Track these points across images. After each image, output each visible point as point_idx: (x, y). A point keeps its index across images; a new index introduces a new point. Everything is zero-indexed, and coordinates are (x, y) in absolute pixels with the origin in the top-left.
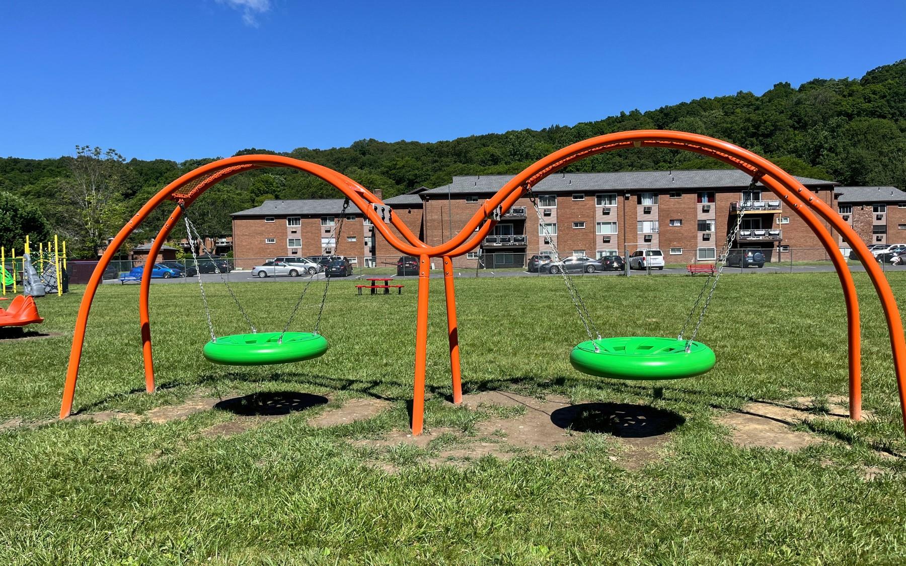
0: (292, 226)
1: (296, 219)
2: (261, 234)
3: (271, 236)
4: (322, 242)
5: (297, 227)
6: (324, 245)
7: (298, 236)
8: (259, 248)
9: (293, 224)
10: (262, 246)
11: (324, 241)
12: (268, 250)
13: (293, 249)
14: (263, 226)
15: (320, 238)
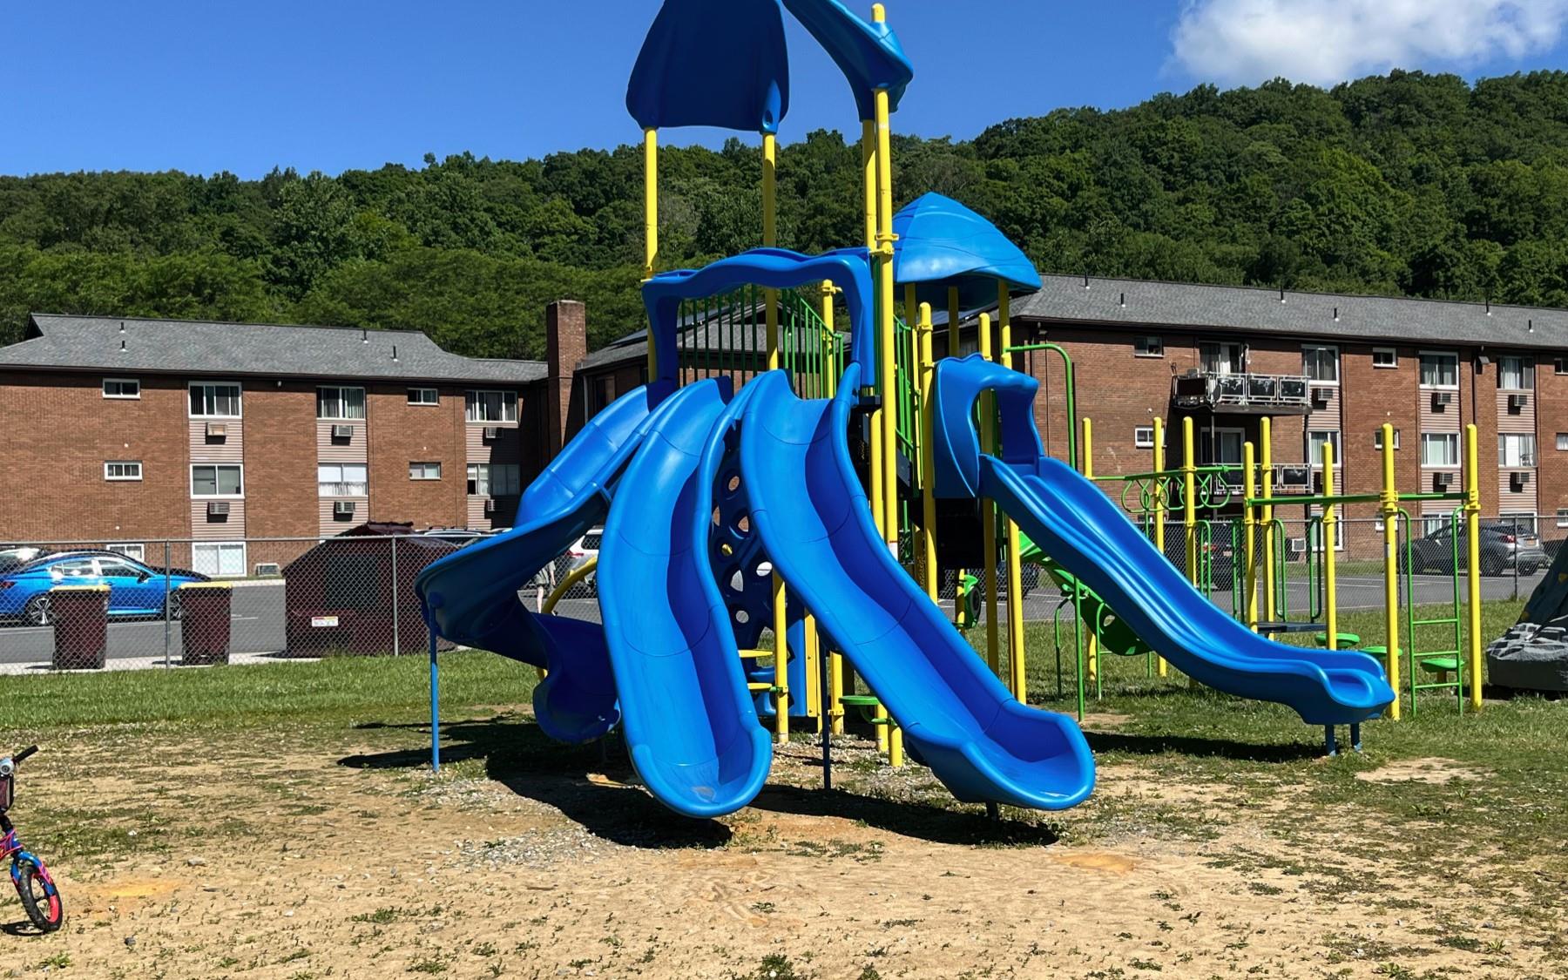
0: (205, 416)
1: (222, 393)
2: (85, 442)
3: (126, 451)
4: (320, 479)
5: (228, 420)
6: (324, 492)
7: (230, 452)
8: (78, 500)
9: (211, 411)
10: (90, 490)
11: (326, 474)
12: (115, 508)
13: (210, 505)
14: (92, 411)
15: (312, 464)
